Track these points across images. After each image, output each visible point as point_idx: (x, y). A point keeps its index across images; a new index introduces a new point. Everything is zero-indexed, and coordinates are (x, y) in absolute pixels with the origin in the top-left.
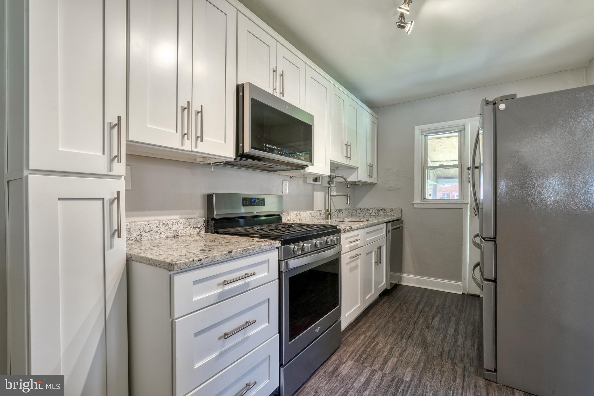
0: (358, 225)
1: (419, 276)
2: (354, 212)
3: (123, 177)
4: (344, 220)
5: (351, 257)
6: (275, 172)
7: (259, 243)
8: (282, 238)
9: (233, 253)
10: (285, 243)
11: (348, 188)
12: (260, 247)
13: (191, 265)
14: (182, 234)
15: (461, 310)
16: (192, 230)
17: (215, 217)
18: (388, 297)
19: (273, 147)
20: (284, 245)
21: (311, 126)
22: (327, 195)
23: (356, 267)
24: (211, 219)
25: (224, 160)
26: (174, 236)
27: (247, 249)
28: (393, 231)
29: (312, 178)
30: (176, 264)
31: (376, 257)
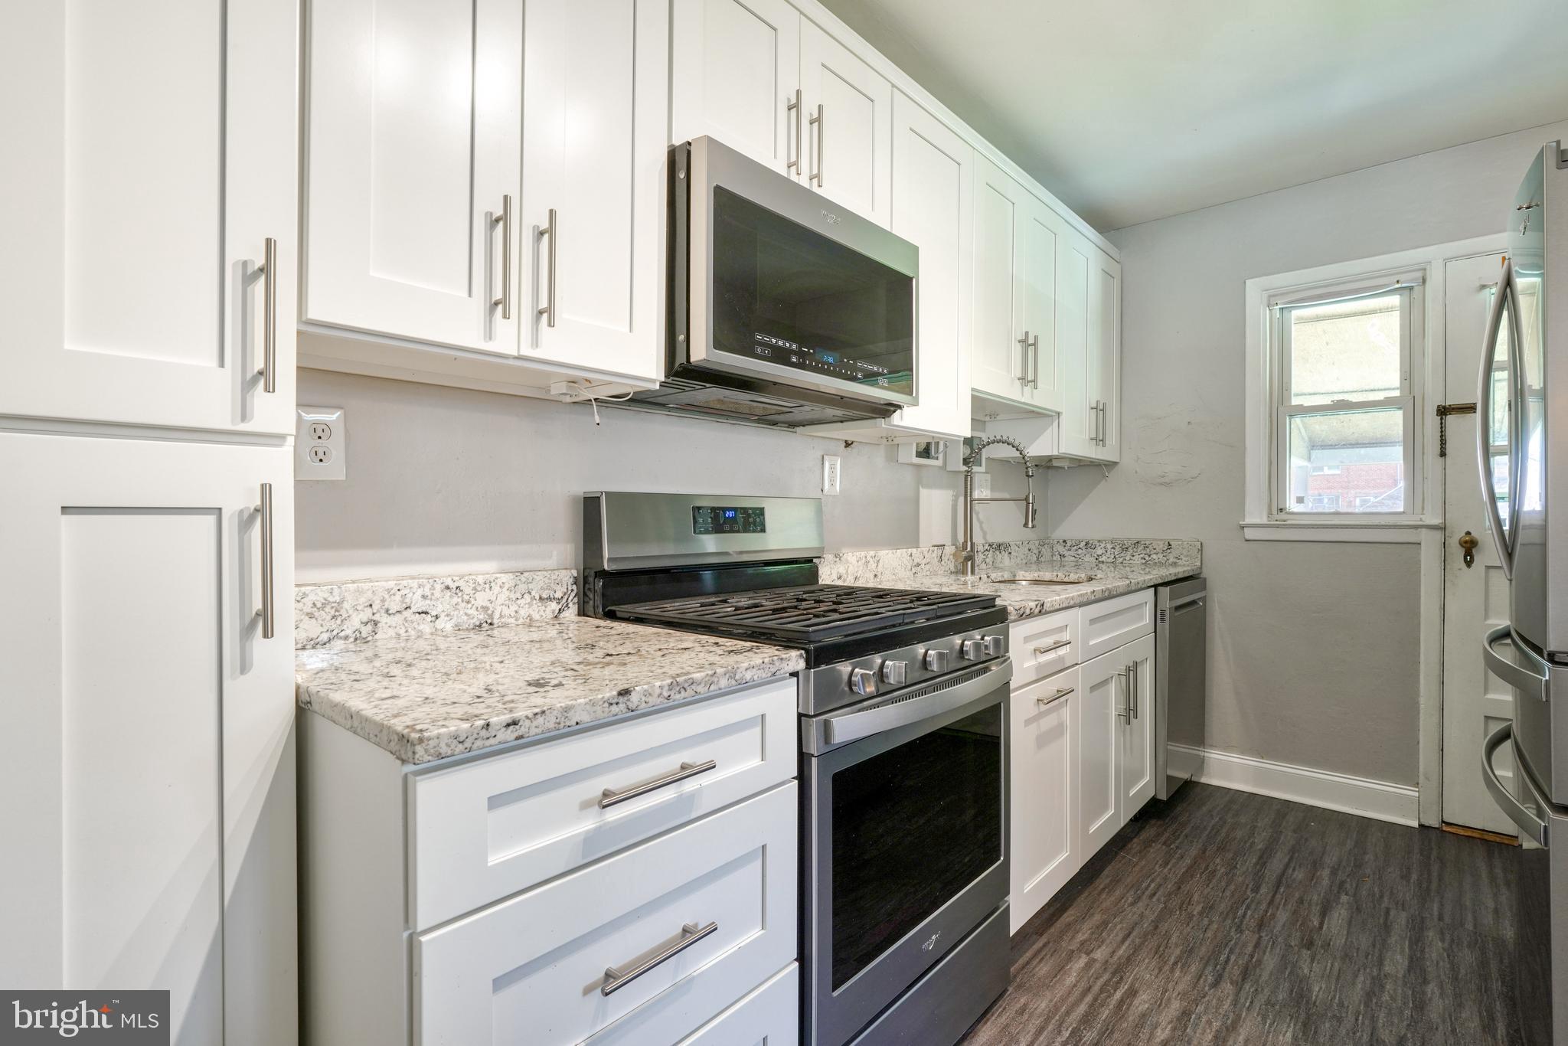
0: (1064, 596)
1: (1262, 758)
2: (1046, 551)
3: (291, 441)
4: (1015, 576)
5: (1041, 700)
6: (799, 429)
7: (734, 658)
8: (810, 642)
9: (634, 698)
10: (819, 656)
11: (1028, 476)
12: (732, 673)
13: (479, 743)
14: (503, 620)
15: (1424, 885)
16: (535, 606)
17: (606, 567)
18: (1159, 823)
19: (788, 345)
20: (817, 664)
21: (911, 279)
22: (961, 500)
23: (1058, 731)
24: (596, 573)
25: (629, 388)
26: (480, 626)
27: (686, 681)
28: (1177, 614)
29: (915, 445)
30: (421, 740)
31: (1122, 699)
